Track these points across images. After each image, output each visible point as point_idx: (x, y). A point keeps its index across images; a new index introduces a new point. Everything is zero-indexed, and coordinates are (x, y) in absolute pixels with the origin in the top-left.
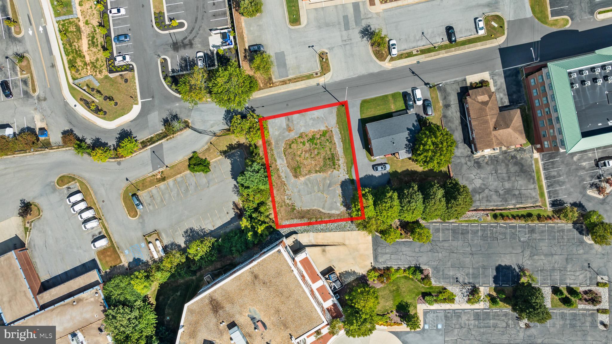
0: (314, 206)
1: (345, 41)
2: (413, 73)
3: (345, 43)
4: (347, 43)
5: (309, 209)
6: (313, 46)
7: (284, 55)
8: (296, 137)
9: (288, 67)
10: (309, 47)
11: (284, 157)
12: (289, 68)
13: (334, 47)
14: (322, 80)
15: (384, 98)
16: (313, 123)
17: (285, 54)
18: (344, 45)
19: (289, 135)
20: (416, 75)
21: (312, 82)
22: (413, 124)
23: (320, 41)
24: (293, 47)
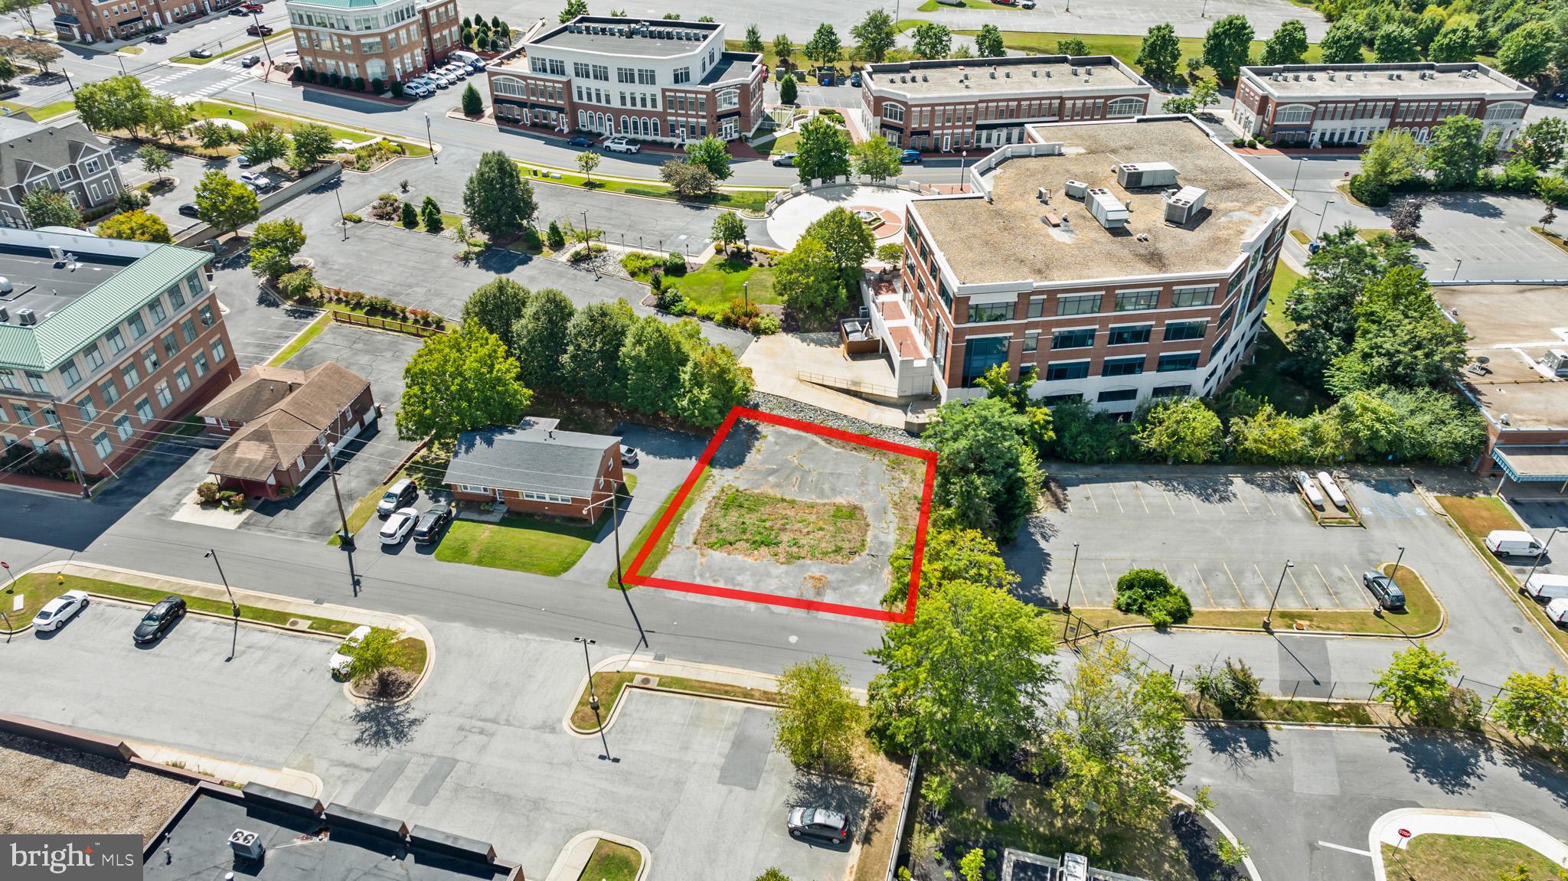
0: (836, 453)
1: (482, 732)
2: (356, 583)
3: (488, 726)
4: (480, 724)
5: (854, 452)
6: (602, 757)
7: (723, 769)
8: (810, 562)
9: (731, 735)
10: (616, 760)
11: (868, 540)
12: (727, 729)
13: (535, 728)
14: (641, 663)
15: (490, 558)
16: (739, 574)
17: (717, 774)
18: (494, 721)
19: (829, 572)
20: (353, 575)
21: (675, 668)
22: (467, 451)
23: (568, 764)
24: (679, 784)
